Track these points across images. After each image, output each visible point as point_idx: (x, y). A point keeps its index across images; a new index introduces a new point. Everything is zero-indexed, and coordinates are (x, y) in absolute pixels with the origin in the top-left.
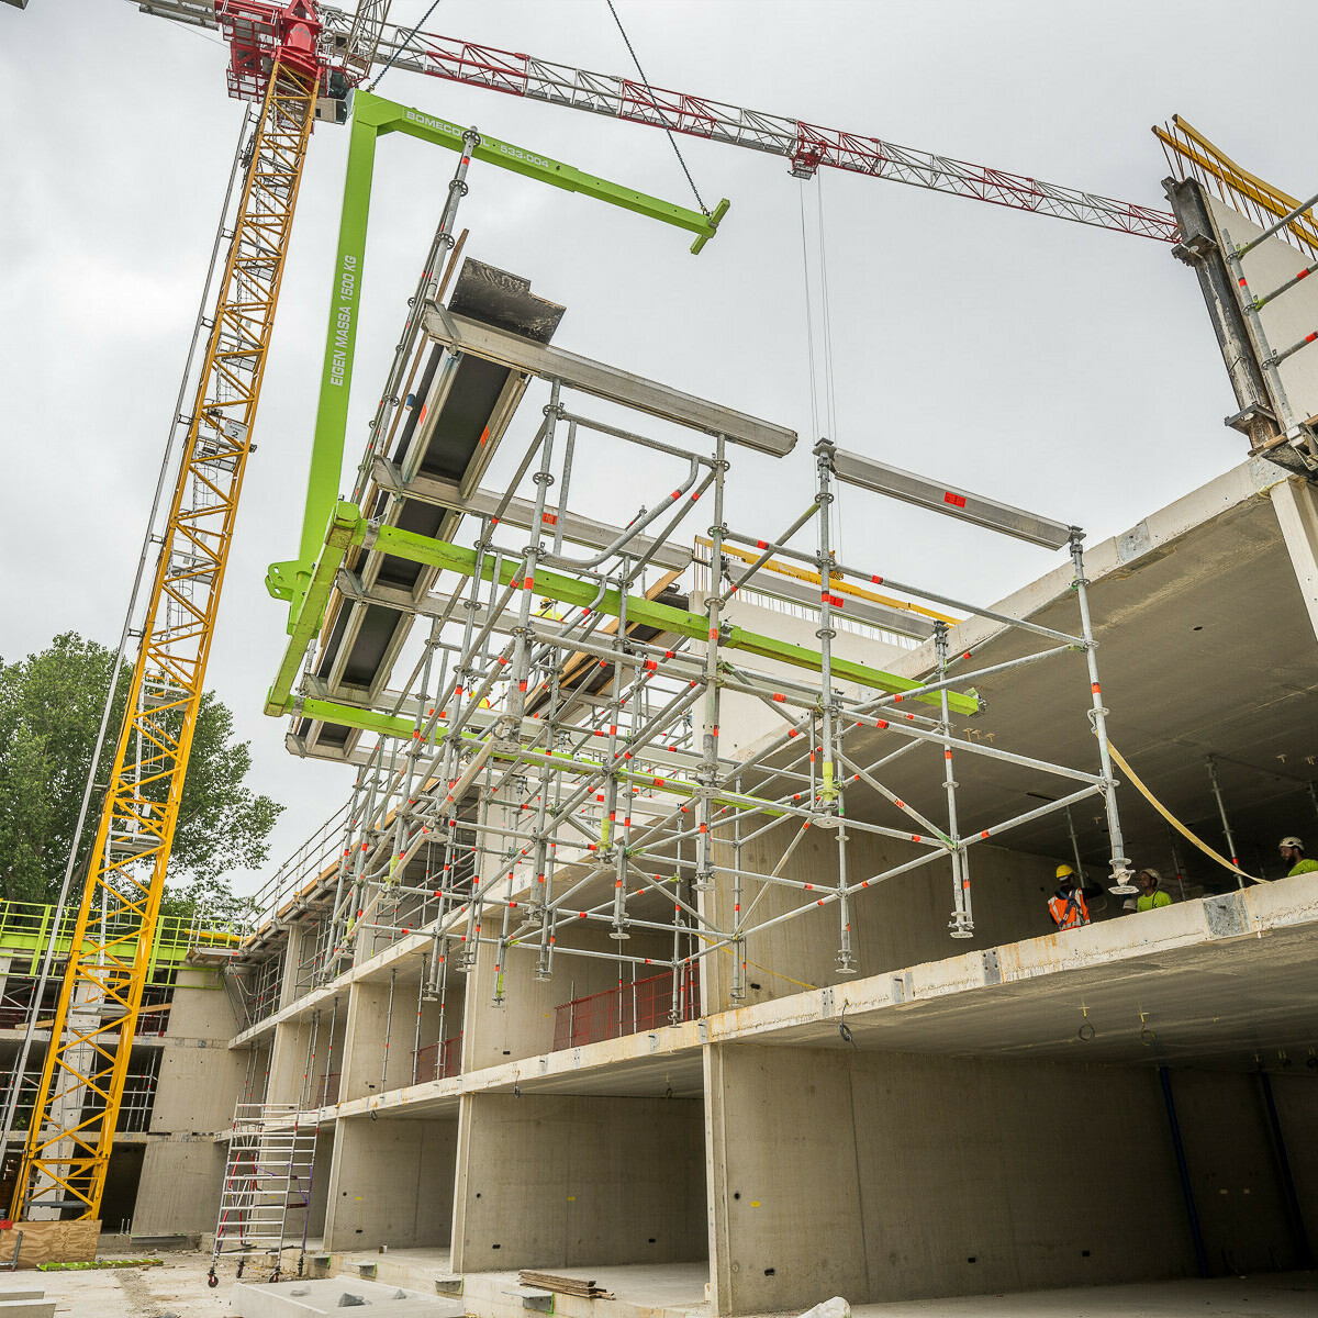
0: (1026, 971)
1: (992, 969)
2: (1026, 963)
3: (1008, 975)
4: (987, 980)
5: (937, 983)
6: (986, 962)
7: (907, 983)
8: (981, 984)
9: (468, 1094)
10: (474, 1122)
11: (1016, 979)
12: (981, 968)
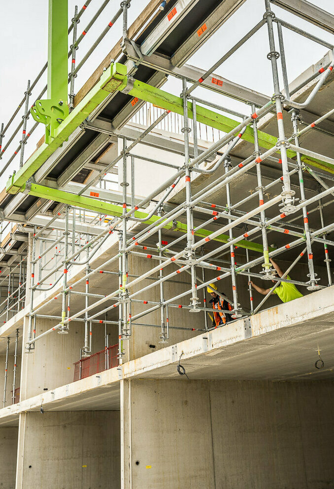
0: (264, 329)
1: (248, 329)
2: (263, 325)
3: (256, 332)
4: (246, 335)
5: (223, 339)
6: (245, 325)
7: (210, 340)
8: (243, 338)
9: (23, 413)
10: (27, 427)
11: (259, 334)
12: (243, 328)
